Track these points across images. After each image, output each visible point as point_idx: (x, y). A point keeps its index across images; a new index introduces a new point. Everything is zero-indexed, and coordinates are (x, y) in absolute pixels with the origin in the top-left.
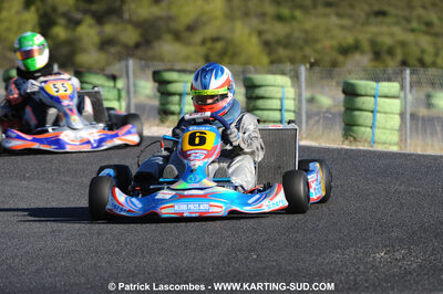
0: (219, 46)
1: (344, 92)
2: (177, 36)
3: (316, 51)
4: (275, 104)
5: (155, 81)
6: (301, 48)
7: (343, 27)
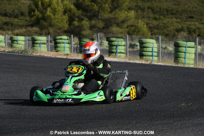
0: (133, 28)
1: (174, 45)
2: (118, 25)
3: (168, 31)
4: (150, 49)
5: (107, 41)
6: (163, 30)
7: (177, 22)
